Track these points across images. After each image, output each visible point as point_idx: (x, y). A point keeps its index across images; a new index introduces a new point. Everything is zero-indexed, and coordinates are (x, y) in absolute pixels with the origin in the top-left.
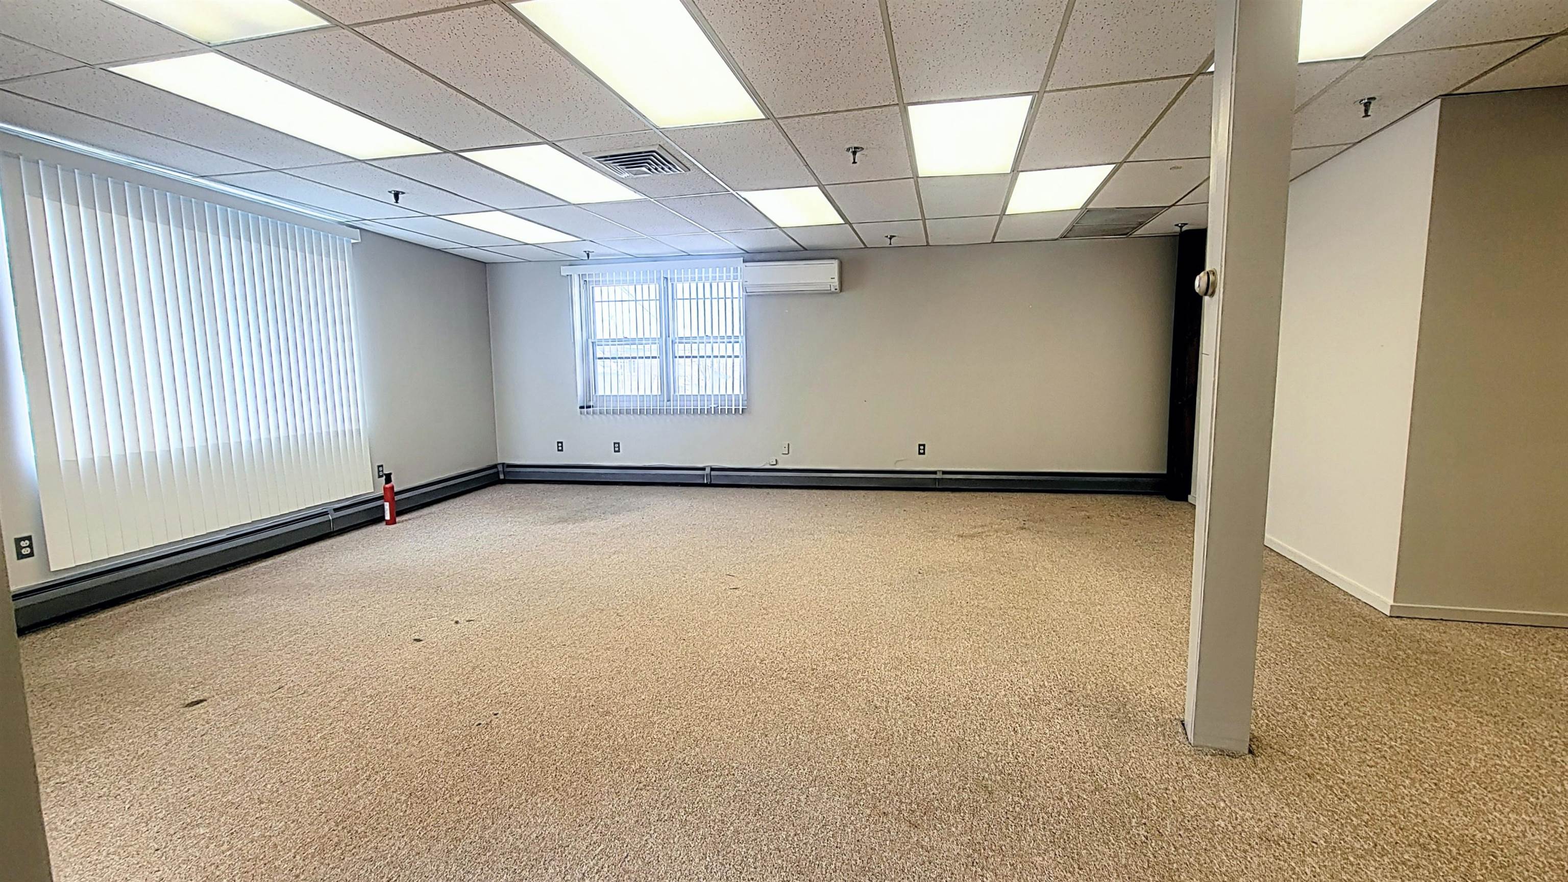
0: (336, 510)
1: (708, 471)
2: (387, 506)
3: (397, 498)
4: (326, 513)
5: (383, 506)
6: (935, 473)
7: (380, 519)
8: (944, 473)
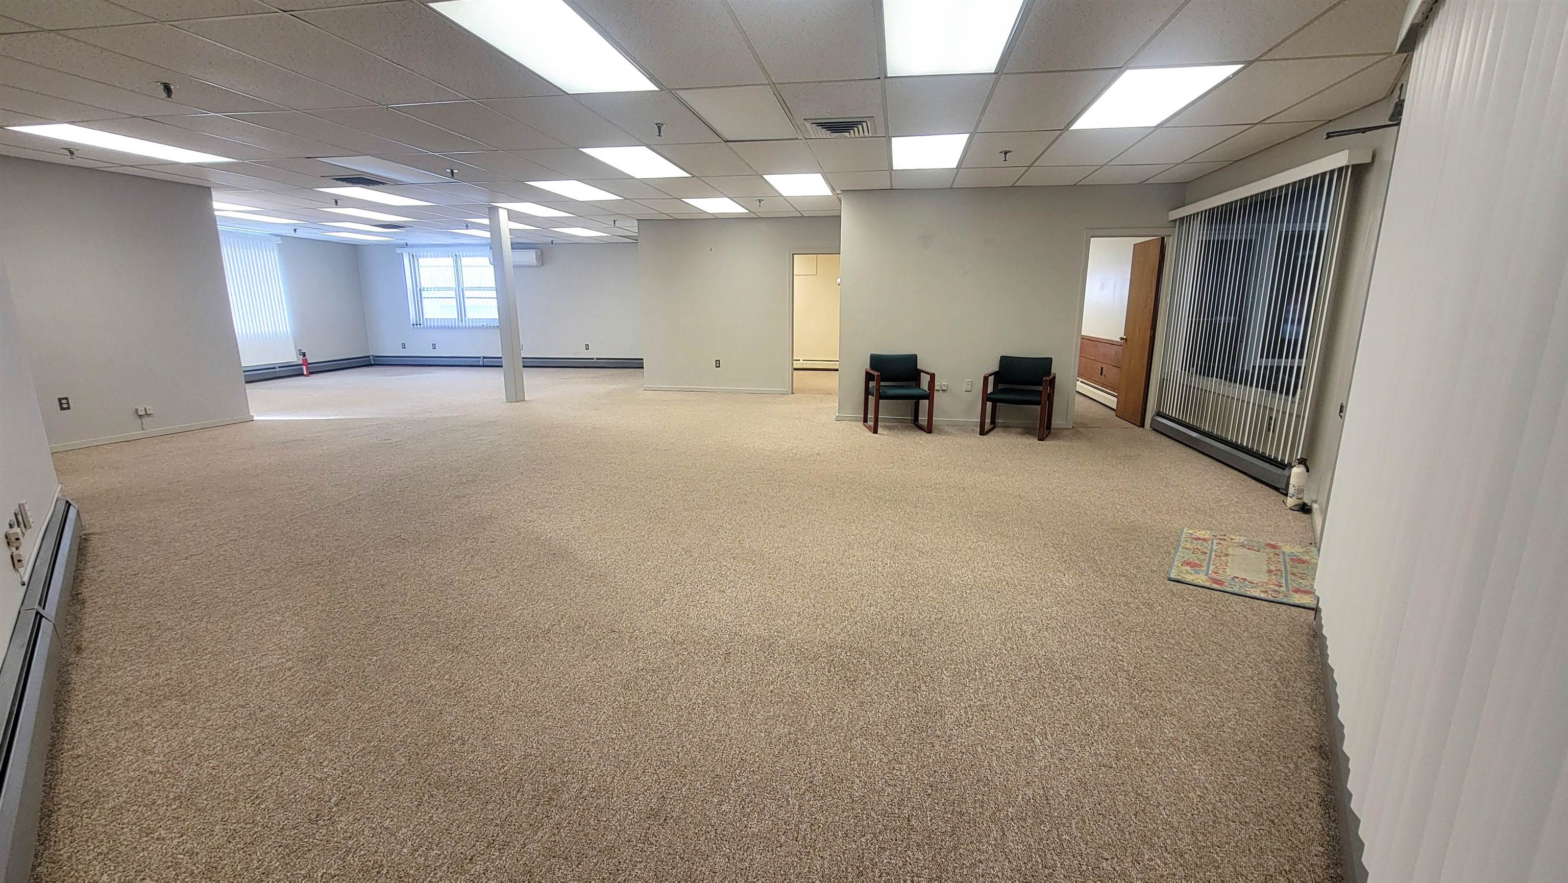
0: (279, 367)
1: (482, 358)
2: (304, 367)
3: (310, 366)
4: (275, 368)
5: (302, 368)
6: (593, 359)
7: (302, 375)
8: (597, 359)
